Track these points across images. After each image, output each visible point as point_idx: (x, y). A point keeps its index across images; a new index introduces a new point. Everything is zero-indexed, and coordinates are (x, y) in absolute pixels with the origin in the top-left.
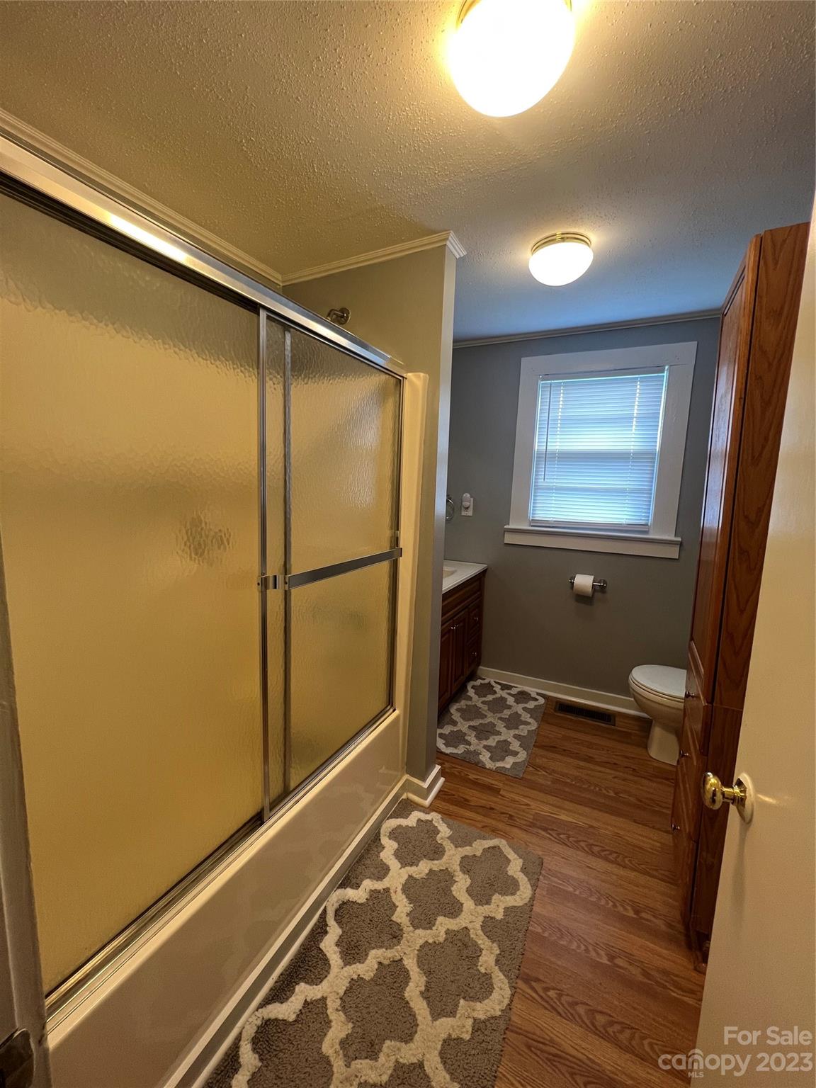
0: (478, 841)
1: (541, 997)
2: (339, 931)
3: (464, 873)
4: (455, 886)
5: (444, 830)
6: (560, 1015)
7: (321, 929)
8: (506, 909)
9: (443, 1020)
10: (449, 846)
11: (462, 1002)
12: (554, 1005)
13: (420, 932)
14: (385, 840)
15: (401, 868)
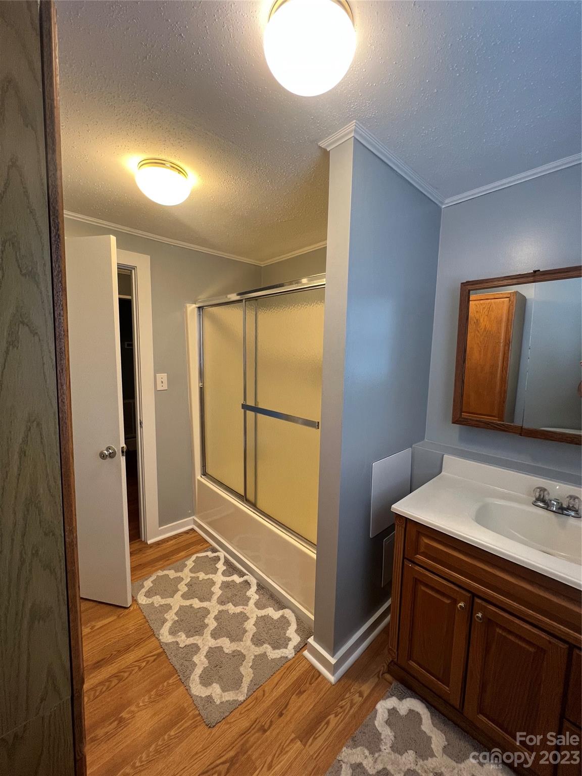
0: (253, 675)
1: (147, 657)
2: (238, 582)
3: (234, 651)
4: (229, 641)
5: (274, 654)
6: (136, 662)
7: (242, 574)
8: (195, 665)
9: (178, 609)
10: (258, 651)
11: (177, 619)
12: (140, 662)
13: (216, 613)
14: (280, 613)
15: (257, 615)
